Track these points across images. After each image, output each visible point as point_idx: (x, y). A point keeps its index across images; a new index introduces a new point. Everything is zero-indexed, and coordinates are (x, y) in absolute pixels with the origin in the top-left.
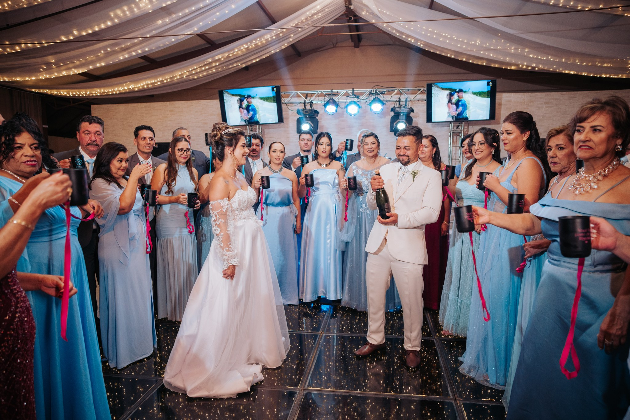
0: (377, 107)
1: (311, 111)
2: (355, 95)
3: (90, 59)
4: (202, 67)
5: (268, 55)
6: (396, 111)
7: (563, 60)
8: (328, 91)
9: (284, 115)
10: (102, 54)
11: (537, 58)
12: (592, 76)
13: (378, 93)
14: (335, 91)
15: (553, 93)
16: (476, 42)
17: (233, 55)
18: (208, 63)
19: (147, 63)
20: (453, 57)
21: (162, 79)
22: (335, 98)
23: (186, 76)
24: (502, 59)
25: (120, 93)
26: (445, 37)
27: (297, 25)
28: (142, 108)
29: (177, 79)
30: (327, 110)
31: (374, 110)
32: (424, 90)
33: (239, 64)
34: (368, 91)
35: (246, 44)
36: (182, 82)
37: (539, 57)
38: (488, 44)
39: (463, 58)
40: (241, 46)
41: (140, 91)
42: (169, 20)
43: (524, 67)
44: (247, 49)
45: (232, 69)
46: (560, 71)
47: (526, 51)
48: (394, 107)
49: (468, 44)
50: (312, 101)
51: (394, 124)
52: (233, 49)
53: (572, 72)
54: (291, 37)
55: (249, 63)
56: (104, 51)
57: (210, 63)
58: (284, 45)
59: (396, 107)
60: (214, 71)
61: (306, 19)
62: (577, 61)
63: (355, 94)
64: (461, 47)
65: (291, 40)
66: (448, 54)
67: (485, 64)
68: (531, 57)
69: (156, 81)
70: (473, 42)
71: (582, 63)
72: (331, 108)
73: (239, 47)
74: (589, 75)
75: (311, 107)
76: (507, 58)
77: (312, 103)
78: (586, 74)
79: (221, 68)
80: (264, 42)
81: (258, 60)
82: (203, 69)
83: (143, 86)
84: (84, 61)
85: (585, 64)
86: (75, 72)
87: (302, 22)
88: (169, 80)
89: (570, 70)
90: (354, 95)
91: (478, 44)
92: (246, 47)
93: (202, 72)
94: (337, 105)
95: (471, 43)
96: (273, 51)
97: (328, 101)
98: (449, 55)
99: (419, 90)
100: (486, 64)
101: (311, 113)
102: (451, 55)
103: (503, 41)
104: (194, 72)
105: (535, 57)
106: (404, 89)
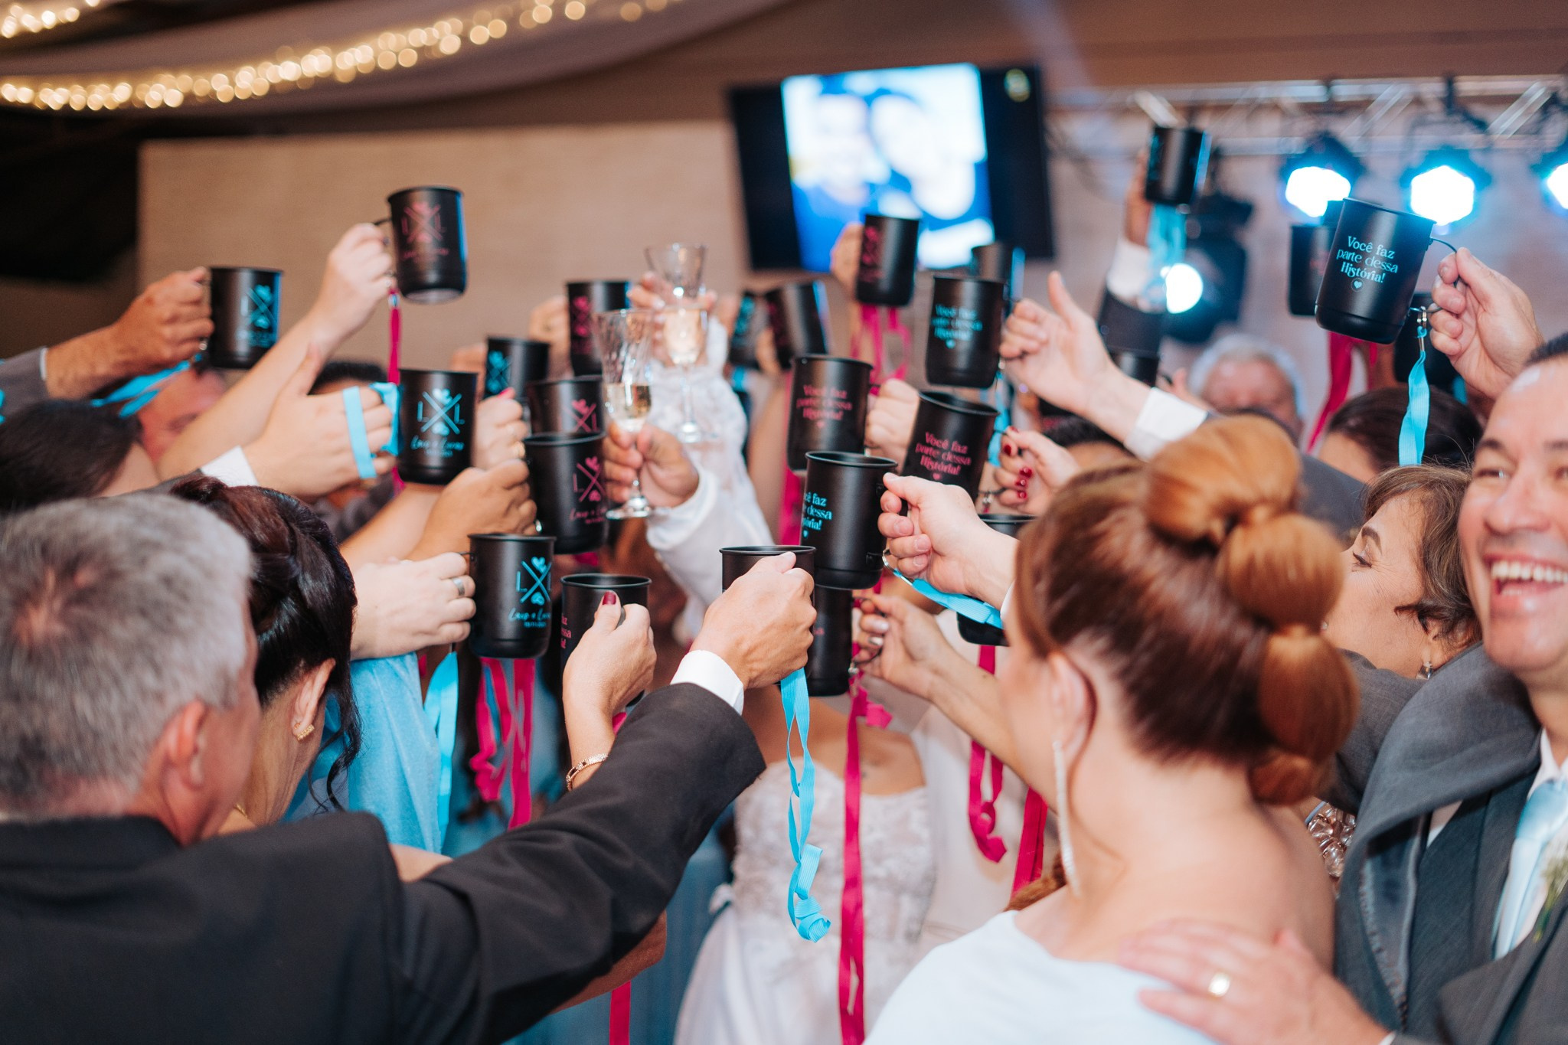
2: (1460, 115)
8: (1311, 91)
14: (1346, 90)
22: (1348, 131)
30: (1290, 191)
34: (1536, 89)
63: (1462, 107)
75: (1216, 177)
90: (1453, 111)
94: (1353, 165)
97: (1306, 142)
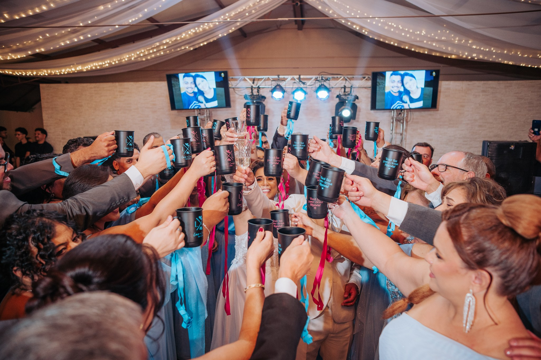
0: (323, 94)
1: (258, 97)
2: (301, 82)
3: (27, 44)
4: (149, 50)
5: (215, 39)
6: (341, 98)
7: (505, 52)
8: (276, 77)
9: (232, 99)
10: (40, 39)
11: (480, 49)
12: (530, 67)
13: (323, 80)
14: (281, 77)
15: (490, 82)
16: (421, 32)
17: (181, 39)
18: (155, 46)
19: (96, 44)
20: (396, 45)
21: (110, 61)
22: (283, 84)
23: (135, 58)
24: (444, 48)
25: (69, 73)
26: (392, 26)
27: (244, 10)
28: (91, 88)
29: (125, 61)
31: (320, 97)
32: (368, 77)
33: (187, 47)
34: (314, 77)
35: (194, 28)
36: (130, 63)
37: (482, 49)
38: (433, 35)
39: (406, 46)
40: (189, 31)
41: (88, 71)
42: (111, 6)
43: (464, 57)
44: (195, 33)
45: (180, 52)
46: (499, 62)
47: (470, 42)
48: (340, 94)
49: (413, 34)
50: (259, 86)
51: (340, 110)
52: (181, 34)
53: (511, 63)
54: (238, 21)
55: (197, 47)
56: (42, 36)
57: (158, 47)
58: (231, 29)
59: (341, 94)
60: (162, 53)
61: (254, 5)
62: (519, 53)
63: (301, 80)
64: (405, 36)
65: (238, 24)
66: (391, 41)
67: (426, 52)
68: (474, 48)
69: (104, 63)
70: (418, 32)
71: (523, 55)
72: (278, 95)
73: (186, 32)
74: (527, 66)
75: (258, 92)
76: (449, 48)
77: (259, 88)
78: (524, 65)
79: (170, 50)
80: (212, 26)
81: (205, 43)
82: (151, 51)
83: (91, 68)
84: (21, 46)
85: (526, 56)
86: (12, 57)
87: (250, 7)
88: (117, 62)
89: (509, 61)
91: (423, 34)
92: (194, 31)
93: (150, 54)
95: (416, 33)
96: (220, 35)
97: (276, 86)
98: (392, 43)
99: (364, 78)
100: (428, 52)
101: (258, 99)
102: (394, 43)
103: (448, 32)
104: (142, 55)
105: (478, 48)
106: (349, 76)
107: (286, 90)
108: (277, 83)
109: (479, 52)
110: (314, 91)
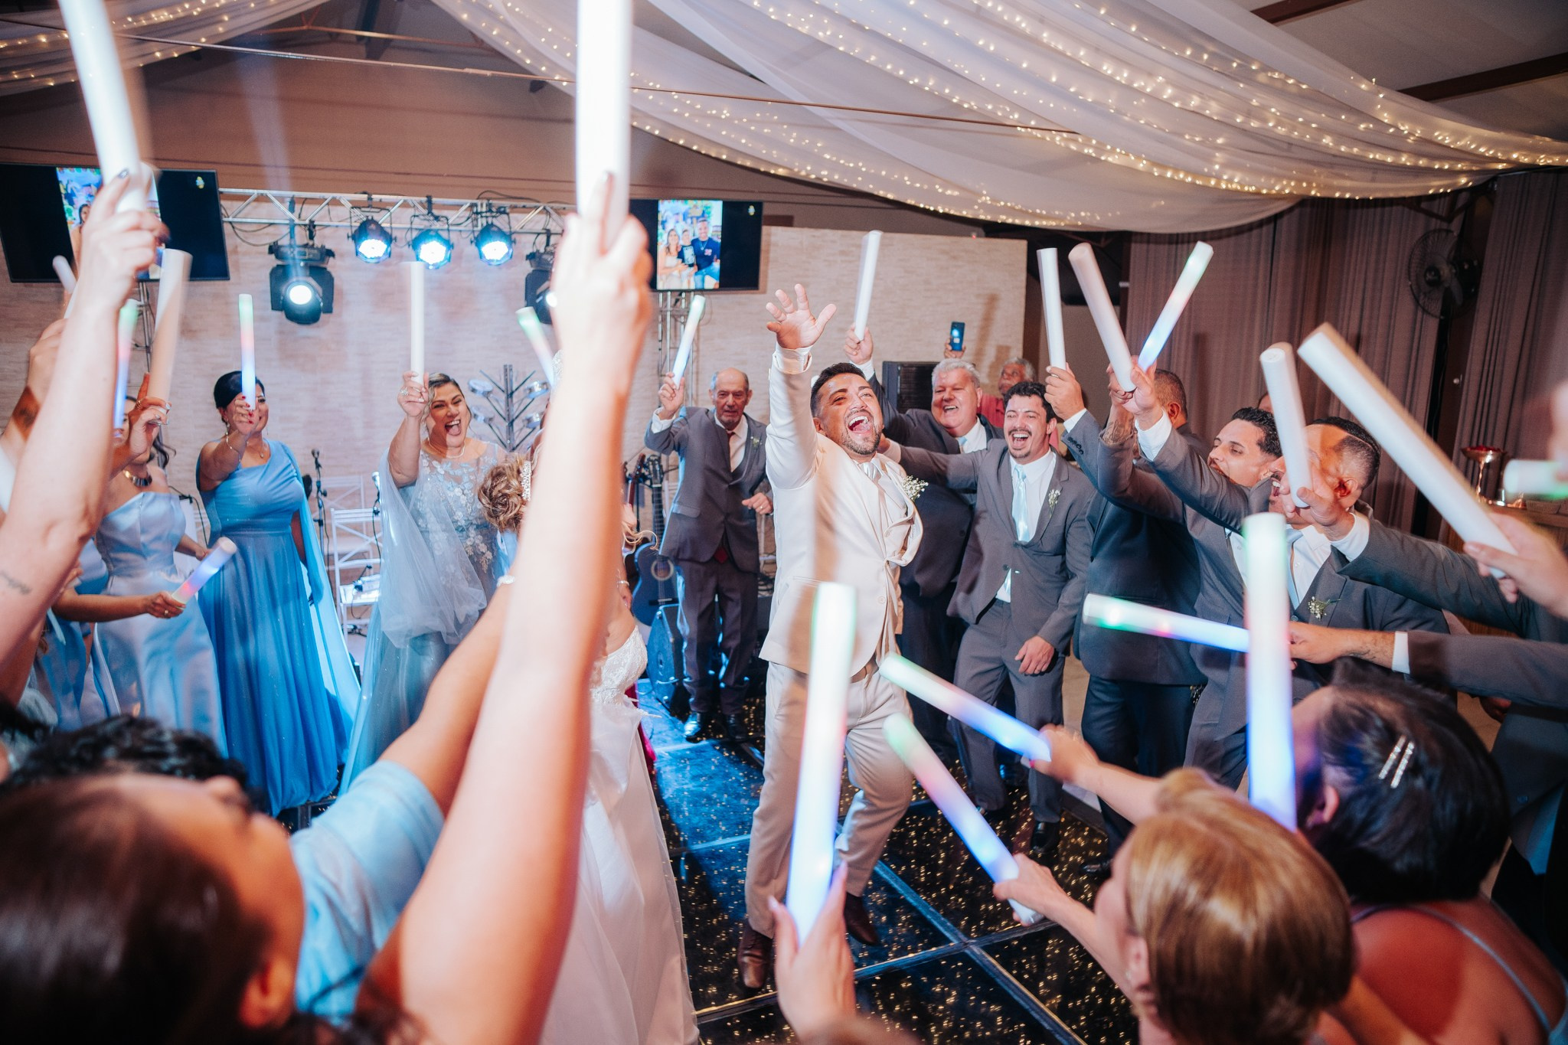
0: (495, 250)
1: (311, 250)
2: (433, 213)
6: (540, 261)
7: (884, 173)
9: (231, 257)
11: (836, 163)
13: (493, 212)
14: (378, 198)
16: (720, 112)
22: (382, 218)
30: (361, 249)
31: (488, 258)
34: (467, 204)
37: (842, 162)
38: (744, 120)
39: (680, 138)
43: (803, 173)
47: (819, 145)
50: (310, 221)
51: (538, 293)
53: (890, 196)
54: (221, 21)
59: (541, 250)
62: (906, 178)
63: (433, 210)
65: (221, 29)
66: (648, 124)
67: (724, 156)
68: (825, 158)
70: (714, 112)
71: (913, 182)
72: (373, 248)
74: (917, 204)
75: (312, 237)
76: (774, 152)
77: (314, 226)
78: (913, 202)
89: (888, 191)
90: (430, 212)
91: (723, 117)
94: (389, 238)
95: (709, 113)
97: (364, 225)
98: (648, 128)
100: (728, 156)
101: (312, 255)
102: (653, 128)
103: (776, 117)
105: (834, 159)
106: (556, 205)
107: (395, 234)
108: (368, 214)
109: (833, 166)
110: (472, 242)
